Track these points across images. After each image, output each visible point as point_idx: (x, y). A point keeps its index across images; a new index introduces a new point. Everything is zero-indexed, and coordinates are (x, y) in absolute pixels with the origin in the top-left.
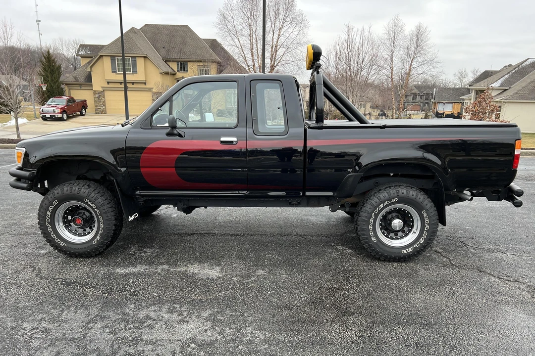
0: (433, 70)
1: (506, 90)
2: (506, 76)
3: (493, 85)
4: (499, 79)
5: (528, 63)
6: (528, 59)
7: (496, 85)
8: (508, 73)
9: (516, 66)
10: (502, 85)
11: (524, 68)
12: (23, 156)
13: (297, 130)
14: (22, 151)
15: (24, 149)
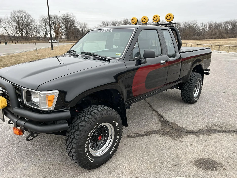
12: (56, 98)
13: (178, 54)
14: (55, 93)
15: (58, 91)
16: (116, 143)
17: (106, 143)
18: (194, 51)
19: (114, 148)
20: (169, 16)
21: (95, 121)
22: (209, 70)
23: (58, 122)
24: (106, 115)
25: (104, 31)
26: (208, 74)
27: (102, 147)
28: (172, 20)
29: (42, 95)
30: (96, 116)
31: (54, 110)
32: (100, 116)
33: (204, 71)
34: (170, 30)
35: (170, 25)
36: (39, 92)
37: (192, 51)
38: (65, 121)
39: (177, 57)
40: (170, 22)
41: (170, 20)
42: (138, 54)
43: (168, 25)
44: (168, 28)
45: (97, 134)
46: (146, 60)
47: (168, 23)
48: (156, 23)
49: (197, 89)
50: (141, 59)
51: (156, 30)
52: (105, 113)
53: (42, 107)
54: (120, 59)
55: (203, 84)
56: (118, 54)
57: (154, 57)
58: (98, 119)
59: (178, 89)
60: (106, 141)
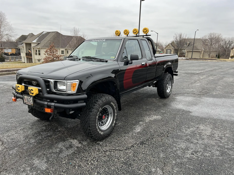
0: (12, 33)
1: (39, 44)
2: (38, 38)
3: (33, 41)
4: (35, 39)
5: (44, 33)
6: (43, 32)
7: (35, 41)
8: (38, 37)
9: (40, 34)
10: (37, 41)
11: (43, 35)
12: (77, 85)
13: (154, 58)
14: (77, 82)
15: (78, 81)
16: (115, 118)
17: (108, 119)
18: (165, 56)
19: (114, 122)
20: (146, 29)
21: (99, 106)
22: (177, 72)
23: (79, 102)
24: (105, 100)
25: (98, 41)
26: (176, 75)
27: (106, 123)
28: (148, 33)
29: (68, 83)
30: (99, 103)
31: (76, 93)
32: (102, 102)
33: (174, 73)
34: (147, 40)
35: (146, 37)
36: (66, 81)
37: (164, 56)
38: (83, 101)
39: (153, 60)
40: (146, 34)
41: (146, 33)
42: (126, 57)
43: (144, 37)
44: (145, 39)
45: (101, 115)
46: (132, 61)
47: (145, 35)
48: (135, 35)
49: (169, 86)
50: (129, 61)
51: (137, 40)
52: (104, 99)
53: (68, 92)
54: (114, 60)
55: (173, 83)
56: (113, 57)
57: (138, 60)
58: (101, 104)
59: (154, 87)
60: (108, 118)
